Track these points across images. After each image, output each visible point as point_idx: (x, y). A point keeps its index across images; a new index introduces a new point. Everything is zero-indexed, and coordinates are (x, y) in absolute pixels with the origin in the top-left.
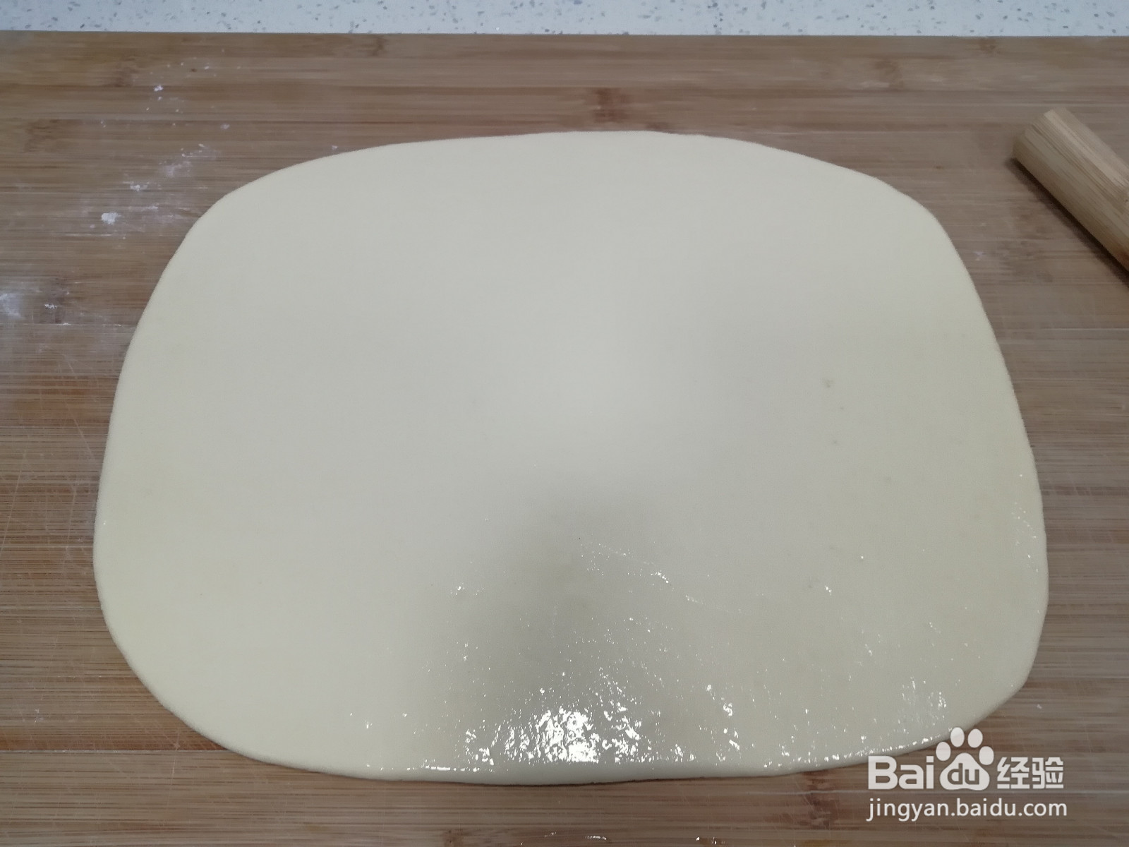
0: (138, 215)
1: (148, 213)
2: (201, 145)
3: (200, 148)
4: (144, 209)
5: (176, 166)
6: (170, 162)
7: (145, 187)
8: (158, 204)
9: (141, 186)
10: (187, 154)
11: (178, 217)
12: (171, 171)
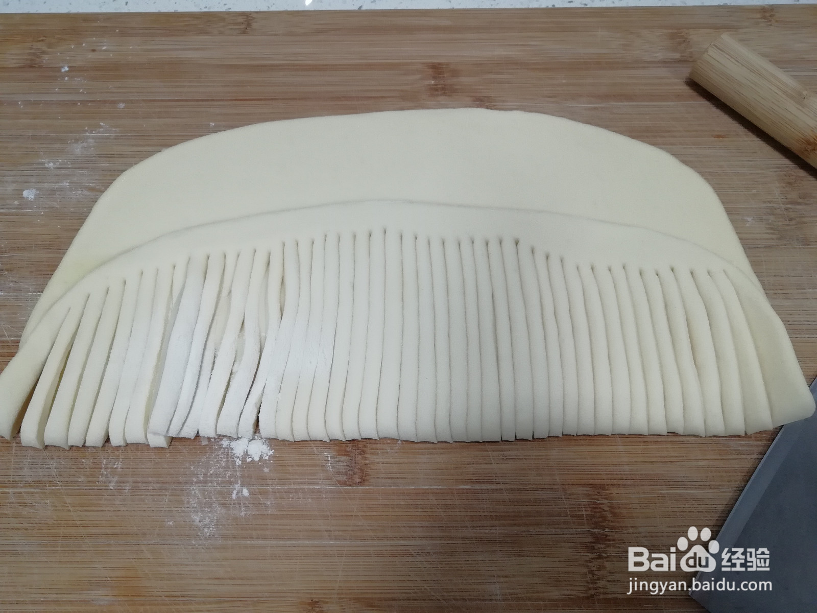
0: (53, 191)
1: (61, 189)
2: (102, 124)
3: (101, 127)
4: (57, 186)
5: (82, 144)
6: (77, 140)
7: (57, 165)
8: (69, 181)
9: (54, 163)
10: (91, 132)
11: (86, 193)
12: (78, 149)
